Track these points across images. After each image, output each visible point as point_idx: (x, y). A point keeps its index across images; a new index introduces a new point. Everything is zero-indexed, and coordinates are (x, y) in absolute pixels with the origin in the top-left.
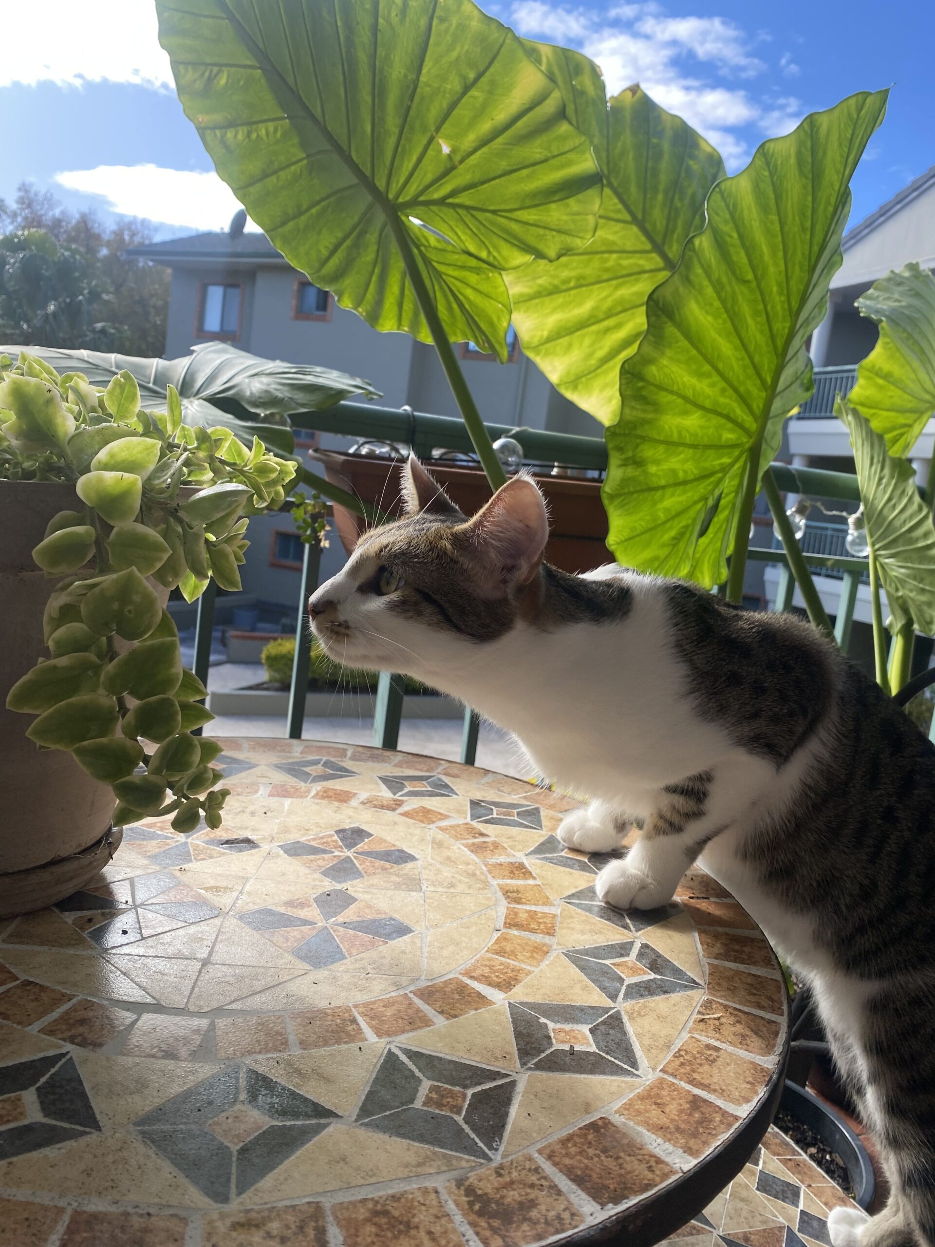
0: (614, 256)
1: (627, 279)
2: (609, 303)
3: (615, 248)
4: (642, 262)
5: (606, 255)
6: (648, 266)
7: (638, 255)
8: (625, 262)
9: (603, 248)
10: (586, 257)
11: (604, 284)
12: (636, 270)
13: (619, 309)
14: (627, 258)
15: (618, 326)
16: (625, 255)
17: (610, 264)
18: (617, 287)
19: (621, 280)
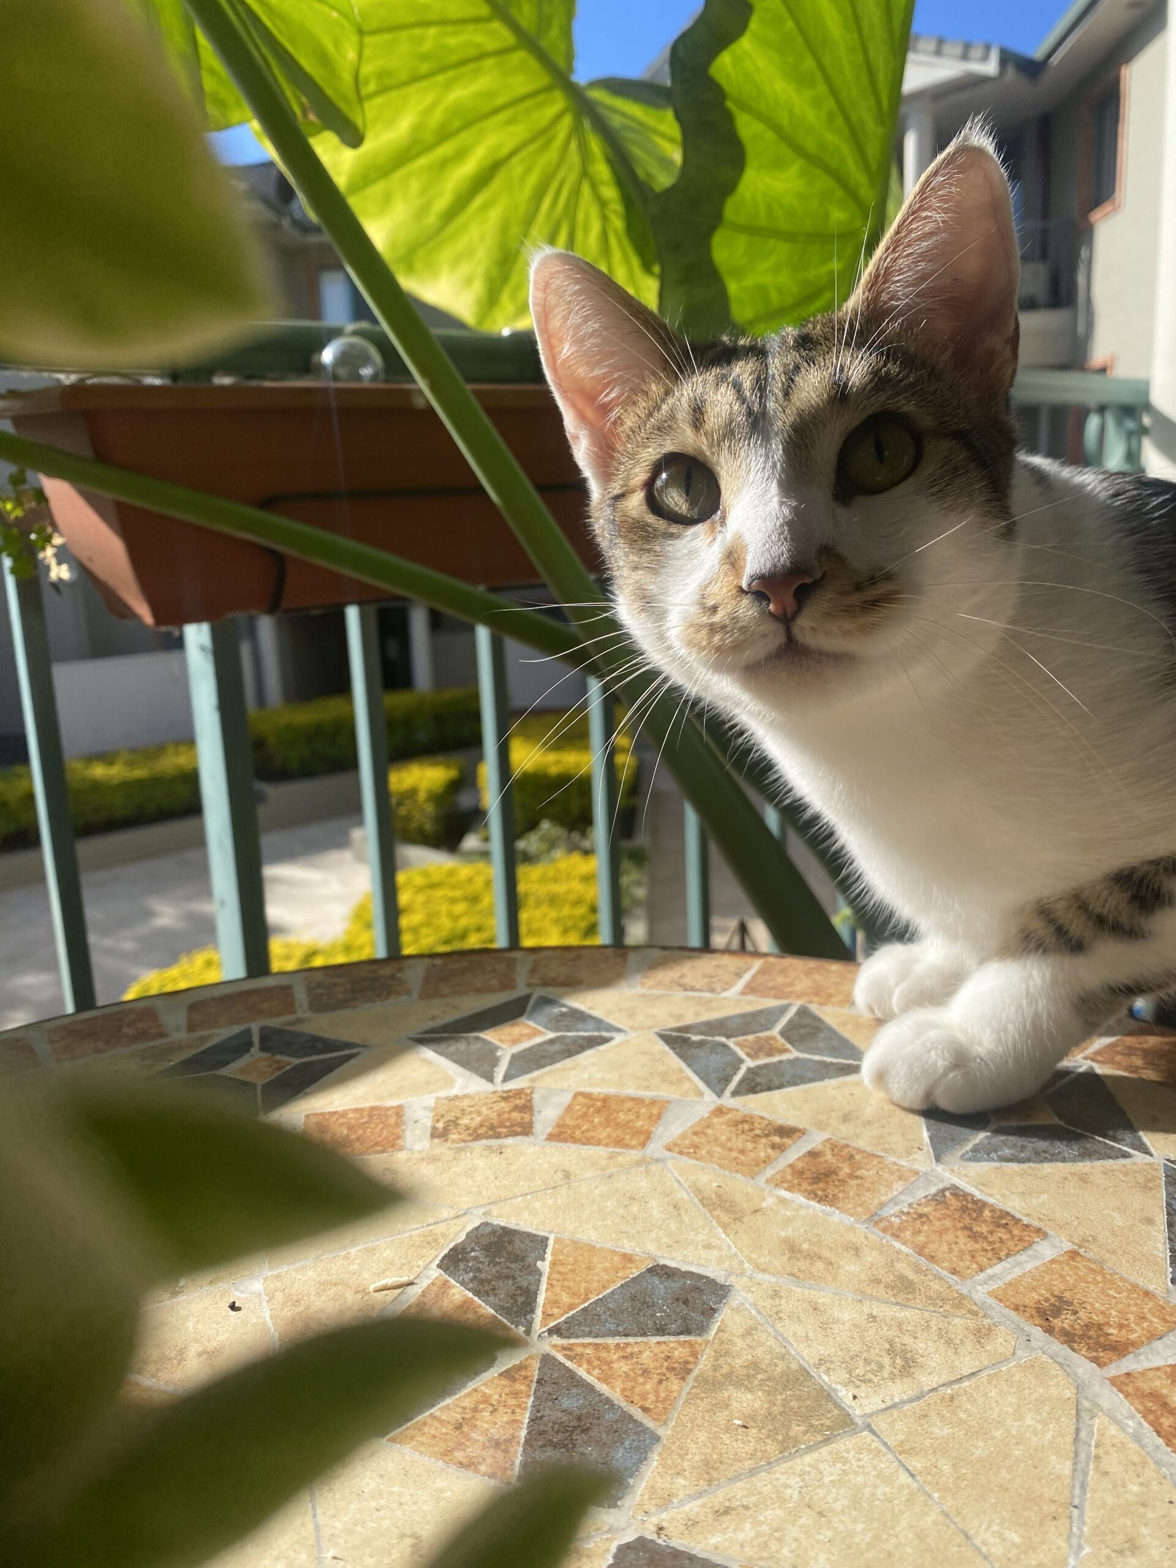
0: (432, 31)
1: (463, 70)
2: (438, 116)
3: (432, 16)
4: (479, 38)
5: (417, 31)
6: (491, 45)
7: (471, 27)
8: (452, 41)
9: (411, 19)
10: (386, 37)
11: (425, 83)
12: (471, 52)
13: (456, 124)
14: (455, 34)
15: (461, 155)
16: (449, 29)
17: (428, 46)
18: (448, 86)
19: (450, 74)
